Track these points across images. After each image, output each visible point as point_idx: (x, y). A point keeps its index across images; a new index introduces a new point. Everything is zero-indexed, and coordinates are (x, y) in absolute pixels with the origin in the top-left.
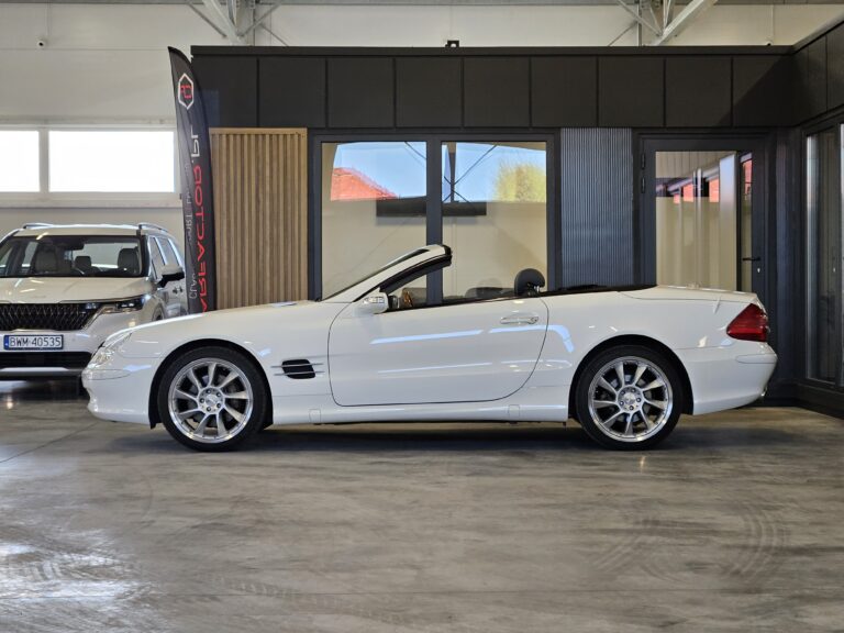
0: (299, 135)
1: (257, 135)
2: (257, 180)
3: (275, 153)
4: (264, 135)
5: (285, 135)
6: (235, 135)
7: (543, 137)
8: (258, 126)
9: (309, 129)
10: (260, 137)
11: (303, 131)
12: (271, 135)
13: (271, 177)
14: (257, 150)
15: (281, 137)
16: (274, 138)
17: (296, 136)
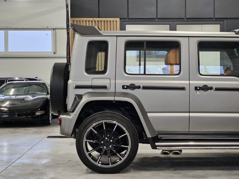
0: (116, 21)
1: (98, 21)
4: (101, 21)
5: (110, 21)
6: (89, 21)
7: (218, 22)
8: (99, 18)
9: (120, 19)
10: (100, 22)
11: (118, 19)
12: (104, 21)
15: (109, 22)
16: (106, 22)
17: (115, 22)
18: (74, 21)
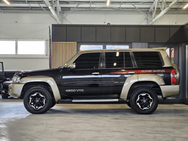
1: (66, 43)
2: (66, 53)
3: (70, 47)
6: (61, 43)
7: (128, 44)
9: (77, 42)
10: (66, 44)
11: (76, 43)
12: (69, 43)
13: (69, 53)
14: (66, 47)
15: (71, 44)
16: (69, 44)
17: (74, 44)
18: (53, 43)
